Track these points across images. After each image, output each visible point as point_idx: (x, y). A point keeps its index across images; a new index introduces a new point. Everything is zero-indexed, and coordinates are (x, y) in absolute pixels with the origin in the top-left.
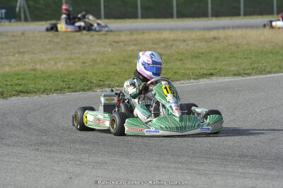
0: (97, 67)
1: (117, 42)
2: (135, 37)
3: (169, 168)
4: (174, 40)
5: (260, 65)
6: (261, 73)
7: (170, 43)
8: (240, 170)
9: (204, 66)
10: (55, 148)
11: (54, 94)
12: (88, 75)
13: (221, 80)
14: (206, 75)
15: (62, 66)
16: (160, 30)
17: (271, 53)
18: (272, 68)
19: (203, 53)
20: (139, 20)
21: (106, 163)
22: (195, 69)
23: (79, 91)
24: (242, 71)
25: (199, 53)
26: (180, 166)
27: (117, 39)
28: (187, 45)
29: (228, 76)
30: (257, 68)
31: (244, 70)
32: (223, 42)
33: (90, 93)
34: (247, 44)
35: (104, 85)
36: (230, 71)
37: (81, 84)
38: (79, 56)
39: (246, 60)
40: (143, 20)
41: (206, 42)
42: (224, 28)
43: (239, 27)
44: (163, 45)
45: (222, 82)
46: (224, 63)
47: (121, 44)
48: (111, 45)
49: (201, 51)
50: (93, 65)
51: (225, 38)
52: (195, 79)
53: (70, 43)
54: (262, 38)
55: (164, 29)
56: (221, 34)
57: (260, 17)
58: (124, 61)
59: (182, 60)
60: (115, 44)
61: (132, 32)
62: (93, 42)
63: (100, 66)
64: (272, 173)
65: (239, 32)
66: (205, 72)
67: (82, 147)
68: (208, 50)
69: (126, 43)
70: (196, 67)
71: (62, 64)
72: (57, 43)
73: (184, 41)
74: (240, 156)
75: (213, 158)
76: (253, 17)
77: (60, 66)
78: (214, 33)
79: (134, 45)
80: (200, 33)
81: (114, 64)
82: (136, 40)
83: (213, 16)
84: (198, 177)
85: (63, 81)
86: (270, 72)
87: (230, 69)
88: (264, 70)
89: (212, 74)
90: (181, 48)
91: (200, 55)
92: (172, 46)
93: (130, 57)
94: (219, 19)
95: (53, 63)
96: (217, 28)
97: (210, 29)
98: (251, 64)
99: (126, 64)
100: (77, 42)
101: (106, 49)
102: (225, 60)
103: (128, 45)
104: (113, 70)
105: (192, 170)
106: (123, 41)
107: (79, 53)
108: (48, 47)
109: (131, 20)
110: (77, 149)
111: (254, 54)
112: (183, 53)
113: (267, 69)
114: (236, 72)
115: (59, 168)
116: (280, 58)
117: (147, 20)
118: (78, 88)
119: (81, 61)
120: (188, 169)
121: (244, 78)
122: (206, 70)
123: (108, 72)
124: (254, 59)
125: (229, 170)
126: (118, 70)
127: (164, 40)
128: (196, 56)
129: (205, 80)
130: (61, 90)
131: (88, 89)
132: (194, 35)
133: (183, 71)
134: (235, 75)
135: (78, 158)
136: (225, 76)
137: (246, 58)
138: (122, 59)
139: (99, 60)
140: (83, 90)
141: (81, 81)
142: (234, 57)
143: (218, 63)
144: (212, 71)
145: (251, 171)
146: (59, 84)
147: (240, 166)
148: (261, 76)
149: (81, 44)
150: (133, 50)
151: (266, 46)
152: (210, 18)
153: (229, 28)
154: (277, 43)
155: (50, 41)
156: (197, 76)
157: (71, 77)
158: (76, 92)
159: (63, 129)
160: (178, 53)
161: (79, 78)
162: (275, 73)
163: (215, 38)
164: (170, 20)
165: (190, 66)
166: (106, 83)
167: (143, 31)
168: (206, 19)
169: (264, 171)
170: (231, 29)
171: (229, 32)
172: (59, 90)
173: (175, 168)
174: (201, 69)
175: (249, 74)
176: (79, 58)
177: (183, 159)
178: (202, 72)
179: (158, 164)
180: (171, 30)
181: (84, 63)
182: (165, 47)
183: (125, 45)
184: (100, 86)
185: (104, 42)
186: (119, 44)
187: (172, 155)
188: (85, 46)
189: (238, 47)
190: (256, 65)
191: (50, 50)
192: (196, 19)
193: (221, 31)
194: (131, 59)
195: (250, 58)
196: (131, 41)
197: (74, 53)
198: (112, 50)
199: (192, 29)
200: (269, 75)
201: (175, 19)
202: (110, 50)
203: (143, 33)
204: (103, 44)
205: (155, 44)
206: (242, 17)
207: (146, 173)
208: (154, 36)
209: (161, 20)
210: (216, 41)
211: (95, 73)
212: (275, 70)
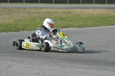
0: (21, 22)
1: (30, 12)
2: (37, 10)
3: (49, 64)
4: (53, 12)
5: (87, 23)
6: (87, 27)
7: (51, 13)
8: (78, 65)
9: (65, 23)
10: (3, 54)
11: (3, 33)
12: (17, 25)
13: (72, 29)
14: (65, 27)
15: (7, 21)
16: (47, 8)
17: (92, 19)
18: (92, 25)
19: (64, 18)
20: (39, 4)
21: (24, 61)
22: (61, 24)
23: (14, 32)
24: (80, 26)
25: (63, 18)
26: (54, 63)
27: (30, 11)
28: (58, 14)
29: (74, 27)
30: (86, 25)
31: (81, 25)
32: (73, 14)
33: (18, 33)
34: (82, 15)
35: (24, 30)
36: (75, 26)
37: (15, 29)
38: (14, 17)
39: (81, 21)
40: (40, 4)
41: (66, 13)
42: (73, 8)
43: (79, 8)
44: (48, 14)
45: (72, 30)
46: (73, 22)
47: (32, 13)
48: (27, 13)
49: (64, 17)
50: (20, 21)
51: (74, 12)
52: (61, 28)
53: (10, 12)
54: (88, 13)
55: (49, 8)
56: (72, 10)
57: (88, 4)
58: (32, 20)
59: (56, 20)
60: (29, 13)
61: (36, 8)
62: (20, 12)
63: (22, 22)
64: (90, 67)
65: (79, 10)
66: (65, 26)
67: (14, 54)
68: (66, 17)
69: (33, 13)
70: (61, 23)
71: (7, 20)
72: (5, 12)
73: (57, 13)
74: (78, 60)
75: (67, 60)
76: (85, 4)
77: (6, 21)
78: (69, 10)
79: (37, 14)
80: (63, 10)
81: (28, 21)
82: (37, 12)
83: (69, 3)
84: (61, 68)
85: (7, 27)
86: (91, 27)
87: (75, 25)
88: (89, 26)
89: (68, 27)
90: (55, 15)
91: (63, 19)
92: (52, 15)
93: (35, 18)
94: (71, 4)
95: (3, 20)
96: (71, 8)
97: (67, 8)
98: (84, 23)
99: (33, 21)
100: (13, 12)
101: (25, 15)
102: (73, 21)
103: (34, 13)
104: (28, 23)
105: (58, 65)
106: (32, 12)
107: (14, 16)
108: (1, 13)
109: (36, 4)
110: (12, 55)
111: (85, 19)
112: (56, 18)
113: (90, 25)
114: (78, 26)
115: (4, 63)
116: (95, 21)
117: (42, 4)
118: (13, 30)
119: (15, 19)
120: (57, 64)
121: (81, 29)
122: (66, 25)
123: (26, 24)
124: (85, 21)
125: (73, 65)
126: (29, 24)
127: (49, 12)
128: (61, 19)
129: (65, 29)
130: (6, 31)
131: (17, 31)
132: (61, 10)
133: (56, 25)
134: (77, 27)
135: (12, 59)
136: (73, 27)
137: (82, 21)
138: (32, 19)
139: (22, 19)
140: (15, 31)
141: (14, 27)
142: (77, 20)
143: (70, 22)
144: (68, 25)
145: (82, 66)
146: (5, 28)
147: (78, 64)
148: (87, 28)
149: (15, 12)
150: (36, 16)
151: (90, 16)
152: (68, 4)
153: (75, 8)
154: (94, 15)
155: (2, 11)
156: (62, 27)
157: (10, 26)
158: (12, 32)
159: (6, 47)
160: (54, 17)
161: (14, 26)
162: (93, 27)
163: (69, 12)
164: (51, 4)
165: (59, 23)
166: (25, 29)
167: (40, 8)
168: (66, 4)
169: (87, 66)
170: (76, 9)
171: (75, 10)
172: (5, 31)
173: (52, 64)
174: (64, 24)
175: (83, 27)
176: (14, 18)
177: (55, 60)
178: (64, 25)
179: (45, 62)
180: (52, 8)
181: (16, 20)
182: (49, 15)
183: (33, 14)
184: (22, 30)
185: (24, 12)
186: (30, 13)
187: (51, 59)
188: (16, 14)
189: (79, 16)
190: (85, 24)
191: (2, 15)
192: (62, 4)
193: (72, 9)
194: (35, 19)
195: (83, 21)
196: (35, 12)
197: (12, 16)
198: (27, 15)
199: (60, 8)
200: (91, 28)
201: (54, 4)
202: (27, 16)
203: (40, 9)
204: (24, 13)
205: (45, 14)
206: (80, 4)
207: (40, 65)
208: (45, 10)
209: (48, 4)
210: (70, 13)
211: (20, 25)
212: (93, 26)
